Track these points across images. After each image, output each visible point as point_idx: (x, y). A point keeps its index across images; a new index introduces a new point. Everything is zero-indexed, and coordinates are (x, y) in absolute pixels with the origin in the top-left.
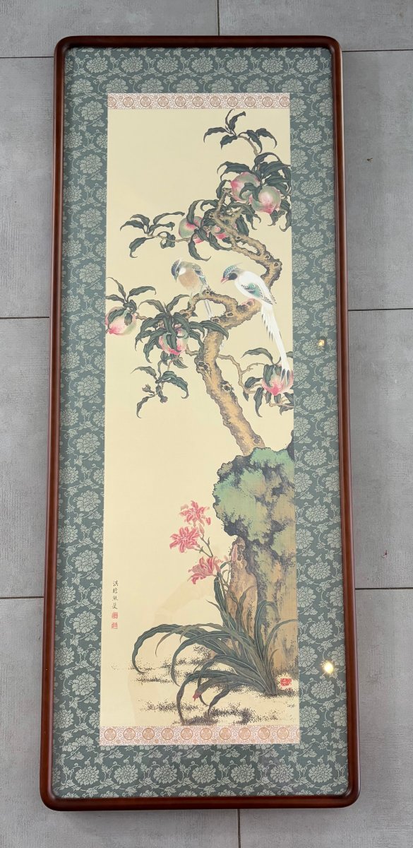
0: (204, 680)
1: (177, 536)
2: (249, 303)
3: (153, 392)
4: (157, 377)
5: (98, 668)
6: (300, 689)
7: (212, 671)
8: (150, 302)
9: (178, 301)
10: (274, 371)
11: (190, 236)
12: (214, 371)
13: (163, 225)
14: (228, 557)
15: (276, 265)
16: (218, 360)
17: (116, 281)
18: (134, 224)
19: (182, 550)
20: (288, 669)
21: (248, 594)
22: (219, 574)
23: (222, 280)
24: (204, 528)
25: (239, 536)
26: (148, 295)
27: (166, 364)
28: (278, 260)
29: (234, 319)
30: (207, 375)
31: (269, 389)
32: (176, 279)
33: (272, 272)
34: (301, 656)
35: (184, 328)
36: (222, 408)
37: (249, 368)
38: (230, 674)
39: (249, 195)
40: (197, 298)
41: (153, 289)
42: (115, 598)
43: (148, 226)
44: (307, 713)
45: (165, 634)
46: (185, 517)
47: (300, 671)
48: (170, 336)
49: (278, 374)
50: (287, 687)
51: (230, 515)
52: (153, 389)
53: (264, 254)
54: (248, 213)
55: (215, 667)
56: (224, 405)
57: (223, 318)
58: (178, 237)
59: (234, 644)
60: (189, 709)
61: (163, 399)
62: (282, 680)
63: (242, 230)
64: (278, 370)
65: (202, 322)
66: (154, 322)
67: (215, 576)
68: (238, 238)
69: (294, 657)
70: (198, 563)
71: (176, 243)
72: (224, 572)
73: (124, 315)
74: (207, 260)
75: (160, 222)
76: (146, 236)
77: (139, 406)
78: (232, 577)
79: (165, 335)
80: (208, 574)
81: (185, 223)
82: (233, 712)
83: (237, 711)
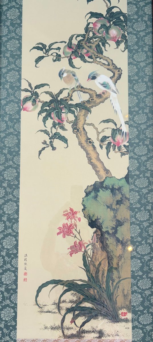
0: (77, 312)
1: (61, 228)
2: (103, 93)
3: (48, 145)
4: (51, 135)
5: (16, 304)
6: (132, 318)
7: (81, 307)
8: (47, 93)
9: (62, 92)
10: (117, 132)
11: (70, 55)
12: (83, 132)
13: (54, 49)
14: (91, 241)
15: (119, 71)
16: (85, 126)
17: (27, 81)
18: (38, 48)
19: (64, 237)
20: (125, 306)
21: (102, 263)
22: (86, 251)
23: (88, 80)
24: (76, 223)
25: (97, 228)
26: (46, 88)
27: (56, 128)
28: (120, 68)
29: (95, 102)
30: (79, 135)
31: (115, 143)
32: (61, 79)
33: (116, 75)
34: (133, 299)
35: (66, 108)
36: (87, 154)
37: (103, 131)
38: (92, 309)
39: (103, 31)
40: (73, 90)
41: (48, 85)
42: (25, 264)
43: (45, 49)
44: (136, 332)
45: (54, 285)
46: (66, 217)
47: (132, 308)
48: (58, 112)
49: (120, 134)
50: (125, 317)
51: (92, 216)
52: (48, 143)
53: (112, 65)
54: (103, 42)
55: (83, 305)
56: (89, 152)
57: (88, 101)
58: (62, 56)
59: (94, 292)
60: (68, 329)
61: (54, 149)
62: (122, 313)
63: (99, 51)
64: (120, 132)
65: (76, 104)
66: (48, 104)
67: (83, 252)
68: (97, 56)
69: (129, 300)
70: (73, 244)
71: (61, 59)
72: (88, 250)
73: (32, 100)
74: (79, 68)
75: (52, 47)
76: (44, 55)
77: (40, 152)
78: (93, 252)
79: (55, 111)
80: (79, 250)
81: (67, 48)
82: (94, 331)
83: (96, 330)
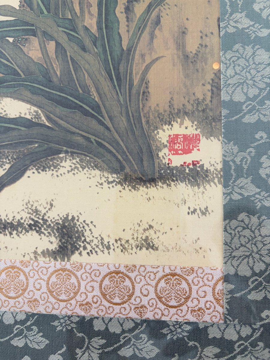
6: (225, 163)
20: (189, 107)
34: (230, 72)
44: (247, 232)
47: (224, 112)
50: (188, 158)
59: (44, 50)
62: (173, 140)
69: (209, 76)
82: (35, 225)
83: (45, 221)
